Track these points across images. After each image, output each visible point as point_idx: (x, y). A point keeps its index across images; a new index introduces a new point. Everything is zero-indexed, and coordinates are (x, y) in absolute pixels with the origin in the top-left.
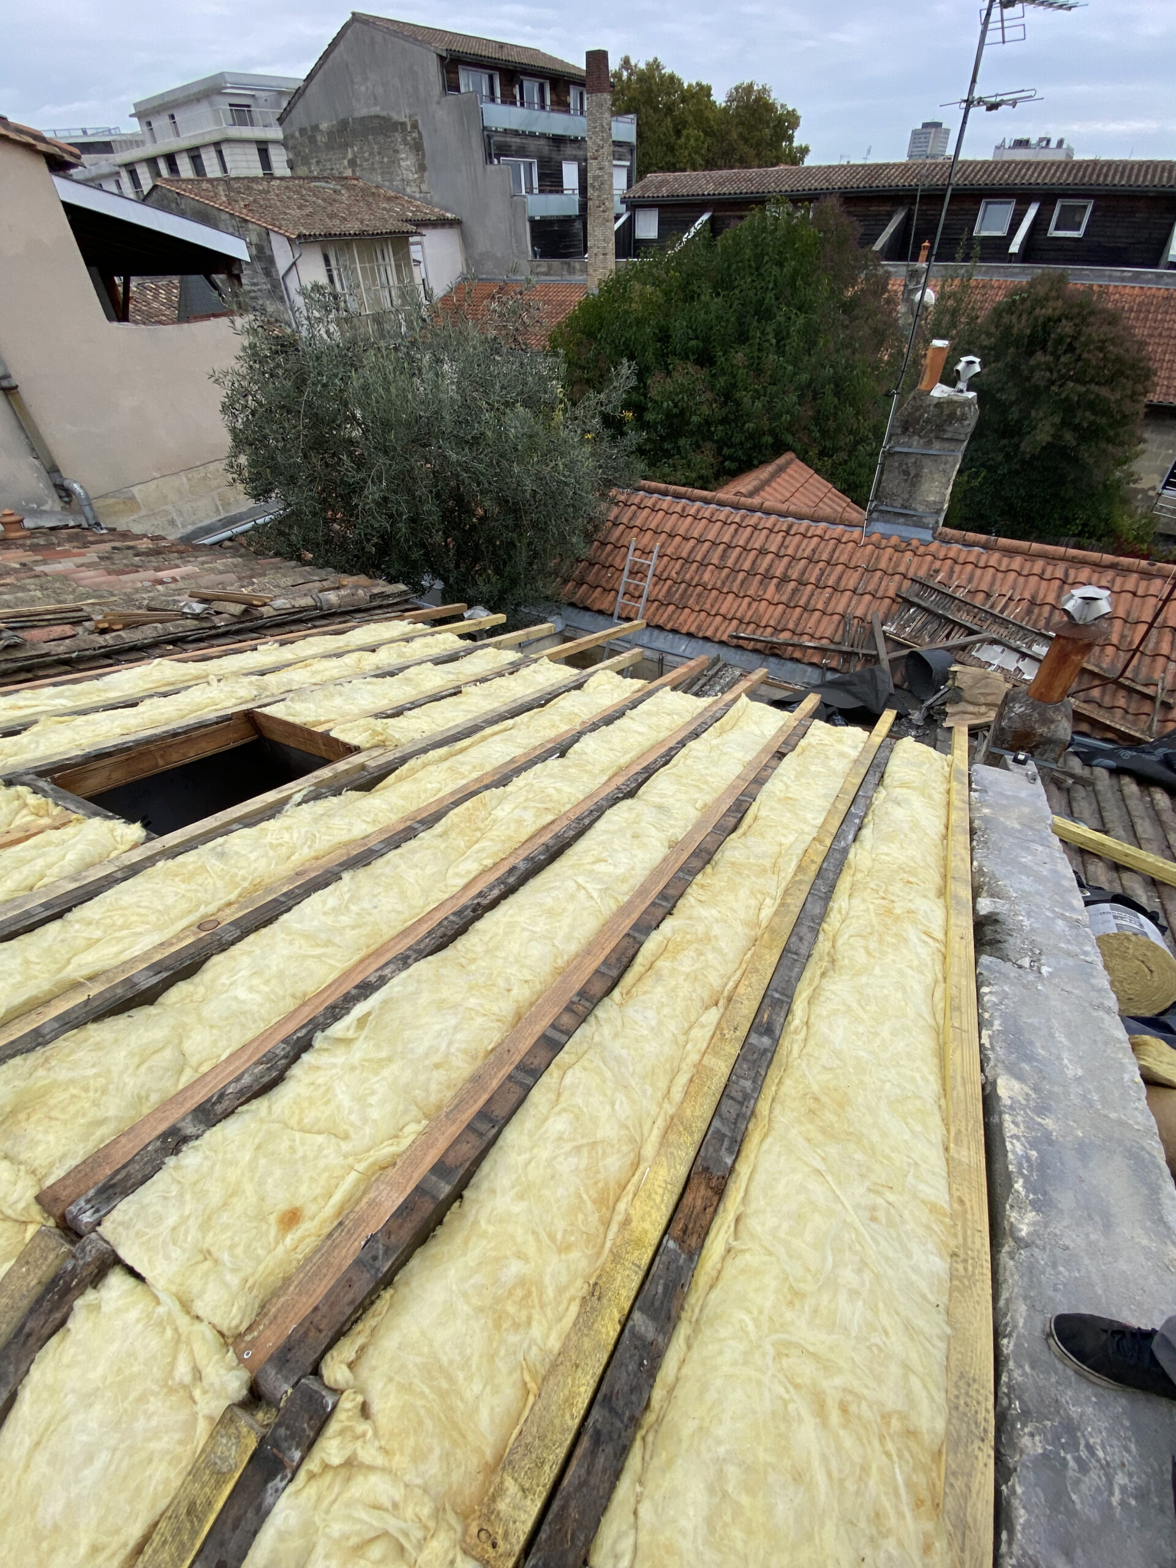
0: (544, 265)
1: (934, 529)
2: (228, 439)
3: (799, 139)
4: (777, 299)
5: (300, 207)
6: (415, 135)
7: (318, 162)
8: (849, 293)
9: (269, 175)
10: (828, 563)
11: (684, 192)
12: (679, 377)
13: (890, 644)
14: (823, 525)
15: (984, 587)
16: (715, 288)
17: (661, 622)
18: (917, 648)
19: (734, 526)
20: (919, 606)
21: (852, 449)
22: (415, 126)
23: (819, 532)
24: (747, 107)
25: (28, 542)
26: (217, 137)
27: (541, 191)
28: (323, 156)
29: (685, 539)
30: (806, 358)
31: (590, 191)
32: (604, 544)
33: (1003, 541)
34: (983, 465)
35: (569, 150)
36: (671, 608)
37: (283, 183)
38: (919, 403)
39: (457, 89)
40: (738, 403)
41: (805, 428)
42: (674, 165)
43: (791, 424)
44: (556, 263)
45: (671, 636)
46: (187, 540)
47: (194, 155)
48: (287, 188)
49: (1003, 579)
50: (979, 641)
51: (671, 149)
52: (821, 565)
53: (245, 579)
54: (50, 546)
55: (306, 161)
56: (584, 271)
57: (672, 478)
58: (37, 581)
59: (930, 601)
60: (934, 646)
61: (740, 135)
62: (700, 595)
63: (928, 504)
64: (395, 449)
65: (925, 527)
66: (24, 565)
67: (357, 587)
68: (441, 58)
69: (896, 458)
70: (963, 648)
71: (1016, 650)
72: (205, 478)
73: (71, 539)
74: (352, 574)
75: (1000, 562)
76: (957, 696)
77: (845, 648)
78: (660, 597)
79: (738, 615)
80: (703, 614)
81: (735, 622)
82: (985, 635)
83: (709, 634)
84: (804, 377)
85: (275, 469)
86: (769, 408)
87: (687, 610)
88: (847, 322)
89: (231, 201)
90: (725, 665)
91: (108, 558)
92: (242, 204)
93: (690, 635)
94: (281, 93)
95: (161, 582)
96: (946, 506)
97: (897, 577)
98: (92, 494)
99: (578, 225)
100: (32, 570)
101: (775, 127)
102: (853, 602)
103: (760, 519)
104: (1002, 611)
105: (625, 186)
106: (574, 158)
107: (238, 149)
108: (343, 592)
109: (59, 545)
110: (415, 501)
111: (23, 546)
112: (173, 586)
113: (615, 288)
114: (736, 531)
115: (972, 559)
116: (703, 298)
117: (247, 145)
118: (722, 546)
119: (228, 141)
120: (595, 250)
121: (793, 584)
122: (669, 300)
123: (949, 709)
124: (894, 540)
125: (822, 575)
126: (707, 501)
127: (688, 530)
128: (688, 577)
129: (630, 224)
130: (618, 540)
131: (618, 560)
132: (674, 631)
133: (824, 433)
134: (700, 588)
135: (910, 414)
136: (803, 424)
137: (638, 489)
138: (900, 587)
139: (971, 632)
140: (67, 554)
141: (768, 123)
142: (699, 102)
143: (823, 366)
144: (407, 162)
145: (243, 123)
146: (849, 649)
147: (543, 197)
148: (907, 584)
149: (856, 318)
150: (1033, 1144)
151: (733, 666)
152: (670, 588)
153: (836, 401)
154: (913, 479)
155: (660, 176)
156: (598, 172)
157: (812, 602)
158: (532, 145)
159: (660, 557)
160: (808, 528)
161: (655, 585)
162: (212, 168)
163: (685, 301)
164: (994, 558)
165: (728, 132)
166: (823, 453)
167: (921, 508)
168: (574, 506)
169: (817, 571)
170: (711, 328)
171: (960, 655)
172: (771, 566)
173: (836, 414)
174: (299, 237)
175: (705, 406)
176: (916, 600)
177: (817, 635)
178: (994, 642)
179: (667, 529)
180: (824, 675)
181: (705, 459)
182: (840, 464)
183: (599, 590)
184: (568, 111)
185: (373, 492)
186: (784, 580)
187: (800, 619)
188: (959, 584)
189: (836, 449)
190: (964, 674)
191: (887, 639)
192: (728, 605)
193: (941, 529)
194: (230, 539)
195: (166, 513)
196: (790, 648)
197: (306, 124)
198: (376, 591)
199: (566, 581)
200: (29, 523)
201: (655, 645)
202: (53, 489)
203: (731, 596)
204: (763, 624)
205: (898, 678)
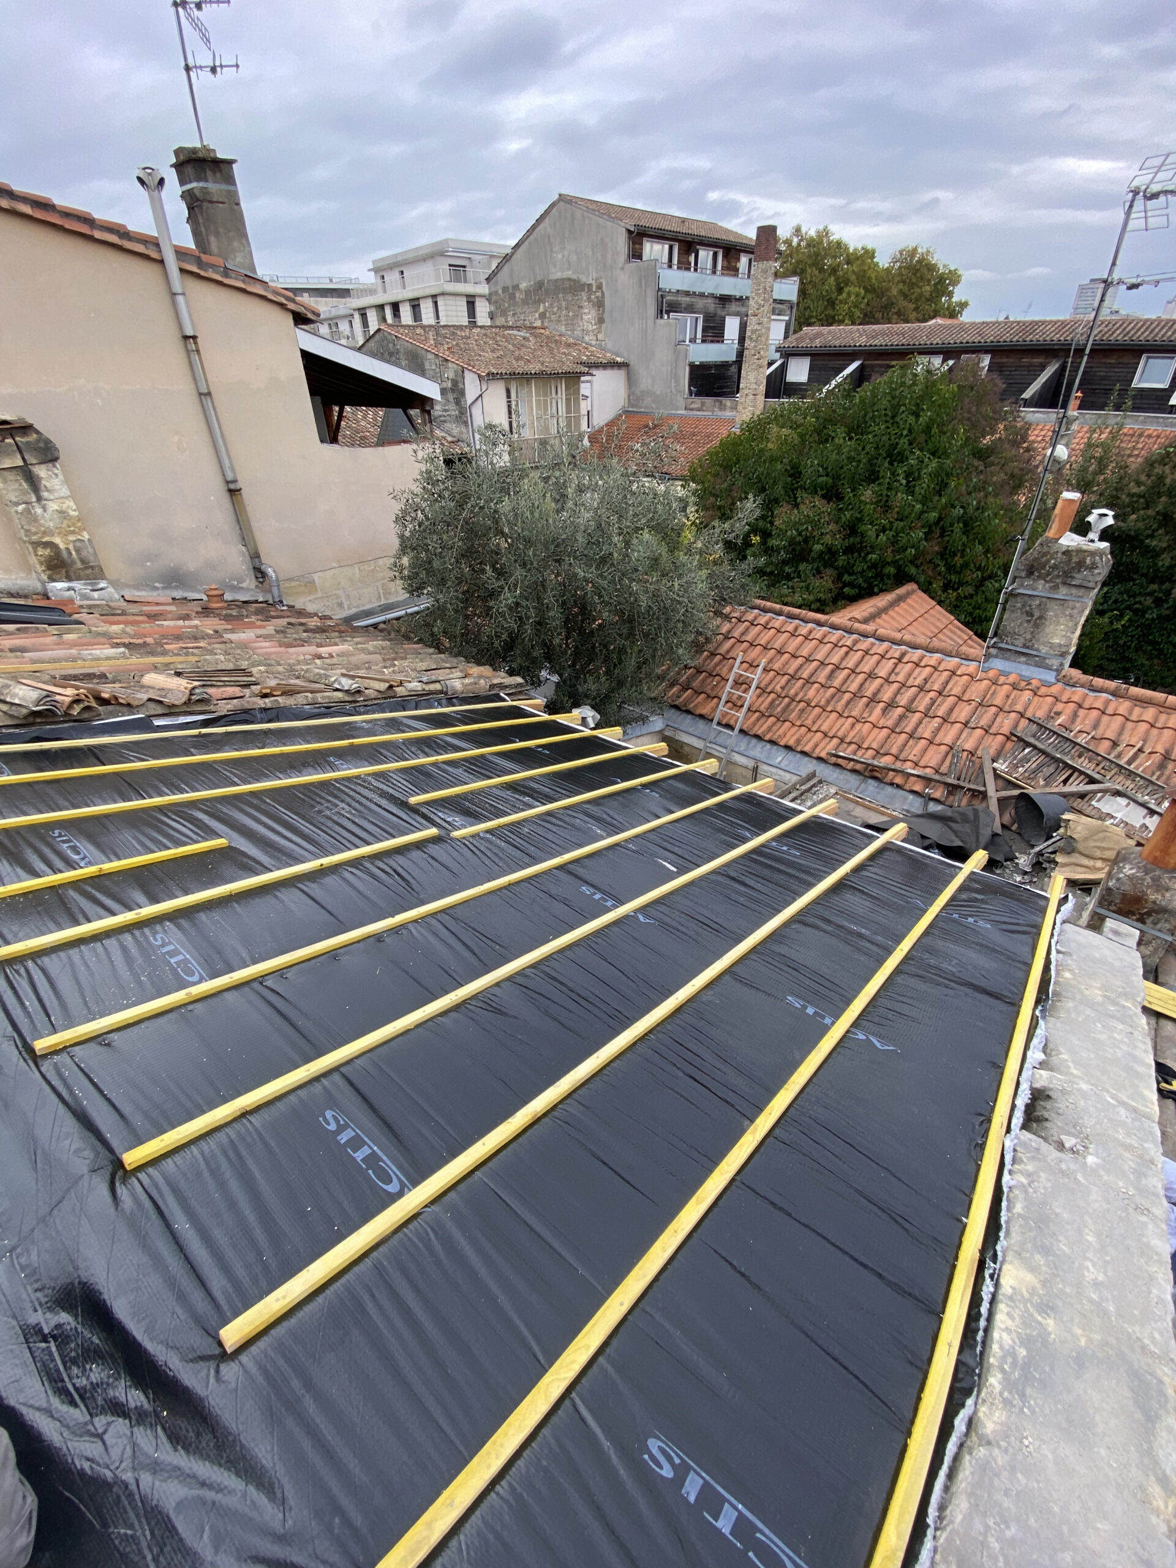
0: (697, 402)
1: (1058, 671)
2: (396, 543)
3: (959, 295)
4: (911, 444)
5: (492, 351)
6: (599, 294)
7: (514, 315)
8: (987, 440)
9: (473, 324)
10: (940, 693)
11: (837, 343)
12: (805, 510)
13: (1000, 783)
14: (938, 656)
15: (1110, 734)
16: (848, 434)
17: (759, 732)
18: (1030, 791)
19: (845, 649)
20: (1035, 747)
21: (980, 585)
22: (600, 287)
23: (933, 662)
24: (909, 267)
25: (224, 612)
26: (434, 292)
27: (703, 341)
28: (519, 310)
29: (794, 656)
30: (936, 498)
31: (747, 343)
32: (713, 654)
33: (1135, 690)
34: (1129, 607)
35: (734, 307)
36: (772, 719)
37: (483, 331)
38: (1045, 549)
39: (640, 257)
40: (863, 535)
41: (930, 561)
42: (833, 317)
43: (916, 557)
44: (709, 401)
45: (768, 746)
46: (348, 620)
47: (415, 304)
48: (485, 335)
49: (1133, 730)
50: (1100, 791)
51: (832, 303)
52: (932, 694)
53: (388, 661)
54: (240, 617)
55: (504, 313)
56: (734, 408)
57: (789, 599)
58: (222, 646)
59: (1048, 743)
60: (1048, 790)
61: (901, 292)
62: (802, 711)
63: (1052, 646)
64: (532, 563)
65: (1049, 668)
66: (216, 632)
67: (480, 677)
68: (630, 232)
69: (1019, 599)
70: (1082, 796)
71: (1143, 805)
72: (373, 571)
73: (258, 612)
74: (479, 663)
75: (1131, 712)
76: (1070, 846)
77: (950, 781)
78: (762, 708)
79: (840, 734)
80: (803, 730)
81: (835, 741)
82: (1107, 785)
83: (807, 749)
84: (934, 515)
85: (430, 571)
86: (894, 542)
87: (787, 724)
88: (982, 468)
89: (437, 344)
90: (820, 782)
91: (282, 632)
92: (446, 347)
93: (787, 747)
94: (492, 256)
95: (320, 657)
96: (1073, 649)
97: (1013, 715)
98: (281, 577)
99: (734, 369)
100: (222, 637)
101: (936, 285)
102: (964, 735)
103: (873, 644)
104: (1129, 763)
105: (782, 336)
106: (737, 314)
107: (450, 300)
108: (467, 681)
109: (247, 617)
110: (542, 609)
111: (219, 615)
112: (328, 661)
113: (757, 429)
114: (847, 653)
115: (1098, 705)
116: (837, 440)
117: (458, 298)
118: (830, 667)
119: (443, 294)
120: (746, 391)
121: (900, 711)
122: (803, 441)
123: (1060, 858)
124: (1012, 678)
125: (932, 704)
126: (819, 624)
127: (798, 649)
128: (792, 692)
129: (783, 368)
130: (728, 652)
131: (725, 669)
132: (772, 742)
133: (950, 568)
134: (802, 704)
135: (1035, 559)
136: (928, 558)
137: (753, 608)
138: (1016, 726)
139: (1092, 781)
140: (252, 626)
141: (929, 281)
142: (863, 263)
143: (953, 506)
144: (589, 315)
145: (457, 280)
146: (955, 782)
147: (704, 345)
148: (1024, 723)
149: (993, 464)
150: (1026, 1341)
151: (829, 783)
152: (773, 701)
153: (964, 538)
154: (1036, 620)
155: (816, 329)
156: (757, 327)
157: (920, 730)
158: (700, 303)
159: (766, 670)
160: (922, 658)
161: (759, 697)
162: (428, 317)
163: (821, 442)
164: (1124, 706)
165: (888, 290)
166: (946, 587)
167: (1044, 650)
168: (683, 622)
169: (927, 700)
170: (842, 468)
171: (1078, 803)
172: (879, 691)
173: (964, 550)
174: (488, 374)
175: (831, 536)
176: (1032, 740)
177: (922, 763)
178: (1118, 793)
179: (777, 645)
180: (926, 805)
181: (825, 583)
182: (965, 598)
183: (703, 696)
184: (736, 275)
185: (507, 598)
186: (891, 705)
187: (904, 745)
188: (1082, 730)
189: (961, 584)
190: (1078, 825)
191: (997, 776)
192: (828, 723)
193: (1067, 670)
194: (384, 622)
195: (338, 597)
196: (891, 773)
197: (509, 284)
198: (495, 681)
199: (672, 685)
200: (228, 597)
201: (752, 753)
202: (252, 572)
203: (834, 715)
204: (865, 746)
205: (1007, 819)
